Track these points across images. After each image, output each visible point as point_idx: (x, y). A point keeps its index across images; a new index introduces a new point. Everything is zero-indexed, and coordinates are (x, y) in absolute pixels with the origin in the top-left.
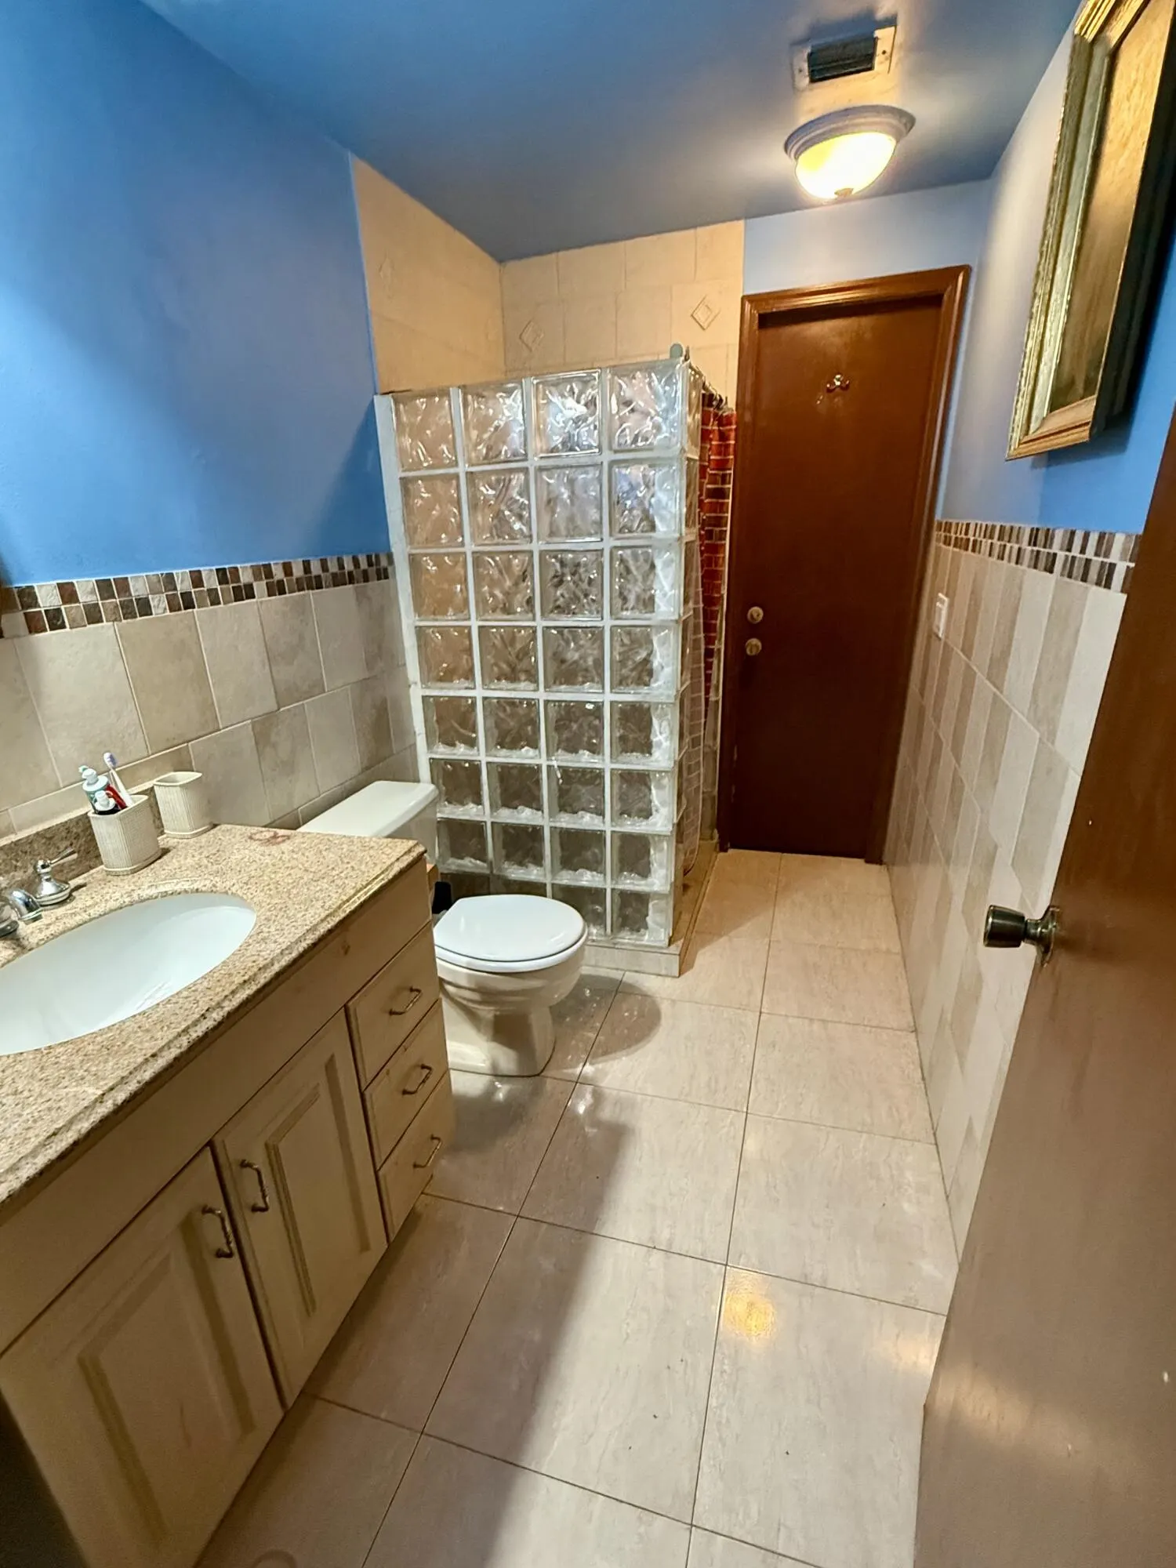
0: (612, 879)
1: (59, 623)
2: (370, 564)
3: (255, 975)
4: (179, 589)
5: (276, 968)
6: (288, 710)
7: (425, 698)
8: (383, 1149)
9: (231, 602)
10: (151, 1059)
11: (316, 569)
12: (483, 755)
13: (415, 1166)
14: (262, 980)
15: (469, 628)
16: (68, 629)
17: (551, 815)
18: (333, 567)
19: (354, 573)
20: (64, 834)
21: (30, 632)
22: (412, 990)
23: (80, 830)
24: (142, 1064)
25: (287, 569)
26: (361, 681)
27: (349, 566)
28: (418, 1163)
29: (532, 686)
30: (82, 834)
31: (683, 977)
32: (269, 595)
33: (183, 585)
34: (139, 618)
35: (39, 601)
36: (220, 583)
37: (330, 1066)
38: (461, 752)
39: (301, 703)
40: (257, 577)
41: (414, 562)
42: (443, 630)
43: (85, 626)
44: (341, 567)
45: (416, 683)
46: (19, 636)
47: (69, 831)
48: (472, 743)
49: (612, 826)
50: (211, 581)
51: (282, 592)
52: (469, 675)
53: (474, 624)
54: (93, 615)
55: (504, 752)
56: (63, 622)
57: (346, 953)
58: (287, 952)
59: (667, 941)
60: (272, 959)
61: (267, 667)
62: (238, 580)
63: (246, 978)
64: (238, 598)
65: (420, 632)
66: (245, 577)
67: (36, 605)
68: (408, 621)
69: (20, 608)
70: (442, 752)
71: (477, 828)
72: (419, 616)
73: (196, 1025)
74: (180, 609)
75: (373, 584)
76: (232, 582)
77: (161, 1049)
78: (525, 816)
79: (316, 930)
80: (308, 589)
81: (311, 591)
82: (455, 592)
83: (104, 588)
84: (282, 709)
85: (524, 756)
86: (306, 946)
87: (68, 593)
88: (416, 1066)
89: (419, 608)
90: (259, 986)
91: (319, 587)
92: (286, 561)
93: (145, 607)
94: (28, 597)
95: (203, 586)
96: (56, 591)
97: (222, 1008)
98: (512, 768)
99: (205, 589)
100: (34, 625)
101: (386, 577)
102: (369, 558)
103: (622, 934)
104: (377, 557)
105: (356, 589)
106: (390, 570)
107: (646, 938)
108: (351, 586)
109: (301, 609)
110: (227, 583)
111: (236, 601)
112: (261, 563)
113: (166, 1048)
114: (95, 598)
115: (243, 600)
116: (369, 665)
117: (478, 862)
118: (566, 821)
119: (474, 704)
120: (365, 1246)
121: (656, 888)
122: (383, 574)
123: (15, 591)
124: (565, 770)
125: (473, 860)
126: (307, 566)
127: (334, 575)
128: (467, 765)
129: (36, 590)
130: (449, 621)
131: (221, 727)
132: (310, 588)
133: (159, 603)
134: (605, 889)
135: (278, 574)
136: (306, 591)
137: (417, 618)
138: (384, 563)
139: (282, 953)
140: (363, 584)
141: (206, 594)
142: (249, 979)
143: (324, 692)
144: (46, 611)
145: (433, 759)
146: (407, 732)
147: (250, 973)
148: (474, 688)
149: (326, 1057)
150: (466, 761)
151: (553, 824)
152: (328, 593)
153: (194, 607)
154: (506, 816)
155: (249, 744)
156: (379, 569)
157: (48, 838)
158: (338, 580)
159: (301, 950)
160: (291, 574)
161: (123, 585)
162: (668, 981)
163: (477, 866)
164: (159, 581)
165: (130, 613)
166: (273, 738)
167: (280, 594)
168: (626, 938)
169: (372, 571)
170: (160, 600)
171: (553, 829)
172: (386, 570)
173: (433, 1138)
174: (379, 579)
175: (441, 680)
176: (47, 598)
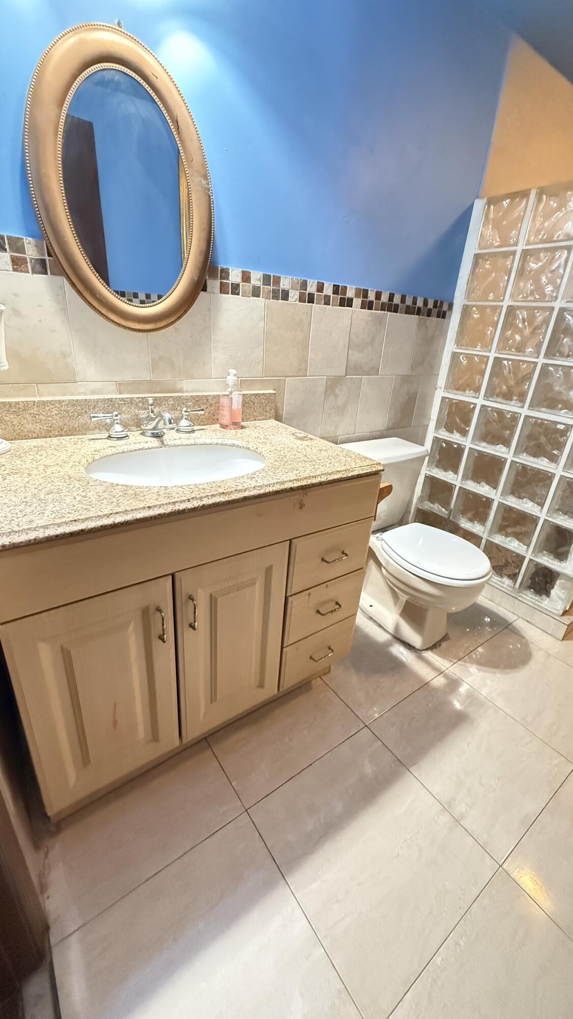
0: (533, 552)
1: (237, 292)
2: (435, 306)
3: (231, 492)
4: (308, 290)
5: (247, 494)
6: (351, 378)
7: (443, 399)
8: (291, 638)
9: (337, 306)
10: (147, 508)
11: (397, 300)
12: (468, 442)
13: (311, 658)
14: (234, 497)
15: (488, 358)
16: (240, 296)
17: (502, 494)
18: (409, 302)
19: (422, 309)
20: (205, 401)
21: (221, 293)
22: (343, 553)
23: (213, 402)
24: (141, 508)
25: (378, 295)
26: (404, 376)
27: (420, 303)
28: (314, 657)
29: (519, 405)
30: (213, 405)
31: (563, 642)
32: (361, 308)
33: (312, 288)
34: (280, 301)
35: (230, 277)
36: (333, 293)
37: (269, 570)
38: (456, 438)
39: (361, 376)
40: (357, 296)
41: (466, 310)
42: (469, 357)
43: (250, 297)
44: (415, 302)
45: (441, 388)
46: (214, 293)
47: (207, 400)
48: (464, 433)
49: (547, 516)
50: (328, 290)
51: (370, 308)
52: (477, 390)
53: (492, 355)
54: (256, 293)
55: (484, 444)
56: (239, 292)
57: (301, 508)
58: (258, 488)
59: (561, 612)
60: (247, 488)
61: (346, 349)
62: (345, 294)
63: (225, 491)
64: (342, 304)
65: (455, 356)
66: (350, 293)
67: (228, 279)
68: (450, 346)
69: (219, 278)
70: (444, 434)
71: (449, 487)
72: (457, 346)
73: (181, 503)
74: (305, 302)
75: (433, 319)
76: (341, 295)
77: (155, 506)
78: (483, 489)
79: (283, 484)
80: (388, 311)
81: (389, 313)
82: (486, 334)
83: (266, 279)
84: (347, 377)
85: (498, 451)
86: (271, 490)
87: (246, 277)
88: (331, 600)
89: (458, 342)
90: (230, 499)
91: (396, 311)
92: (379, 290)
93: (285, 296)
94: (225, 273)
95: (322, 292)
96: (240, 275)
97: (202, 500)
98: (486, 456)
99: (324, 295)
100: (223, 289)
101: (444, 317)
102: (436, 302)
103: (528, 592)
104: (442, 303)
105: (420, 320)
106: (447, 314)
107: (545, 602)
108: (417, 316)
109: (380, 322)
110: (337, 294)
111: (340, 306)
112: (362, 288)
113: (158, 507)
114: (259, 283)
115: (344, 306)
116: (413, 368)
117: (443, 510)
118: (512, 502)
119: (474, 408)
120: (261, 685)
121: (566, 571)
122: (442, 315)
123: (220, 268)
124: (524, 467)
125: (440, 507)
126: (391, 297)
127: (408, 307)
128: (455, 446)
129: (230, 271)
130: (477, 351)
131: (308, 375)
132: (389, 310)
133: (294, 295)
134: (525, 557)
135: (372, 296)
136: (386, 312)
137: (456, 347)
138: (445, 308)
139: (254, 488)
140: (426, 317)
141: (323, 297)
142: (226, 493)
143: (378, 375)
144: (232, 284)
145: (436, 437)
146: (425, 415)
147: (229, 490)
148: (478, 398)
149: (268, 565)
150: (456, 443)
151: (501, 501)
152: (400, 317)
153: (313, 303)
154: (471, 486)
155: (321, 389)
156: (441, 311)
157: (197, 400)
158: (409, 311)
159: (267, 491)
160: (380, 299)
161: (277, 280)
162: (551, 639)
163: (441, 511)
164: (298, 283)
165: (276, 297)
166: (337, 391)
167: (368, 309)
168: (529, 597)
169: (435, 311)
170: (295, 294)
171: (501, 505)
172: (445, 313)
173: (329, 648)
174: (438, 317)
175: (458, 389)
176: (235, 277)
